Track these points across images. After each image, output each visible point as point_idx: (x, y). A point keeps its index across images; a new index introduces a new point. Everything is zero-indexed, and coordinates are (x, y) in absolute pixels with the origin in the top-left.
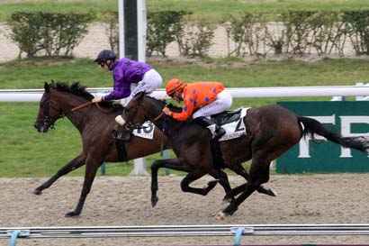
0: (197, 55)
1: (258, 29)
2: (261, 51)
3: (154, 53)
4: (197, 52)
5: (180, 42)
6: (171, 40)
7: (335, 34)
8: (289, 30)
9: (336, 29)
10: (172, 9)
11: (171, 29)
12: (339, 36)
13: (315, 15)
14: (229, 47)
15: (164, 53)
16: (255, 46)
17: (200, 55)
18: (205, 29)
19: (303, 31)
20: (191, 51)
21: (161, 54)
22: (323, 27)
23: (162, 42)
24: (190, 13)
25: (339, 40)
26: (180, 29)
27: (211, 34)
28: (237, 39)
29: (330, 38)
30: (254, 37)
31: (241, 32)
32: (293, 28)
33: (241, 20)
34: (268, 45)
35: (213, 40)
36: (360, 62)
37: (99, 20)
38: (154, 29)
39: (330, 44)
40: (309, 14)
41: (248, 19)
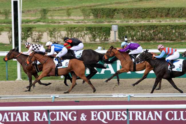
0: (37, 42)
1: (58, 33)
2: (59, 40)
3: (23, 41)
4: (37, 41)
5: (32, 38)
6: (29, 37)
7: (83, 35)
8: (68, 33)
9: (83, 33)
10: (29, 27)
11: (29, 33)
12: (84, 35)
13: (76, 28)
14: (48, 39)
15: (26, 41)
16: (57, 38)
17: (39, 42)
18: (40, 33)
19: (73, 34)
20: (35, 40)
21: (25, 41)
22: (79, 32)
23: (26, 37)
24: (35, 28)
25: (84, 37)
26: (32, 33)
27: (42, 35)
28: (51, 36)
29: (81, 36)
30: (56, 36)
31: (52, 34)
32: (69, 33)
33: (52, 30)
34: (61, 38)
35: (43, 37)
36: (91, 44)
37: (5, 31)
38: (23, 33)
39: (81, 38)
40: (74, 28)
41: (54, 30)
